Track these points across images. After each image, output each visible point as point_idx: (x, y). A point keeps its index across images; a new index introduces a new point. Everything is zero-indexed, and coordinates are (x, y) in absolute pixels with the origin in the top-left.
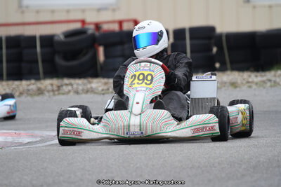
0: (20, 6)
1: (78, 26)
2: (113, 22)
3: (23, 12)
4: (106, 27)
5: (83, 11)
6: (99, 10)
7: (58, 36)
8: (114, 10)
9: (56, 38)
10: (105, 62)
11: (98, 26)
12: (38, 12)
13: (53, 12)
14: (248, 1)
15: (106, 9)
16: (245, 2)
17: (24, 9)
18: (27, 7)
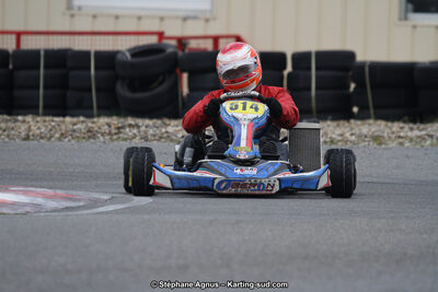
0: (70, 6)
1: (153, 40)
2: (205, 37)
3: (72, 16)
4: (193, 44)
5: (162, 19)
6: (185, 19)
7: (124, 54)
8: (207, 20)
9: (119, 57)
11: (182, 42)
12: (95, 17)
13: (117, 17)
14: (406, 18)
15: (195, 18)
16: (400, 19)
17: (75, 11)
18: (80, 8)
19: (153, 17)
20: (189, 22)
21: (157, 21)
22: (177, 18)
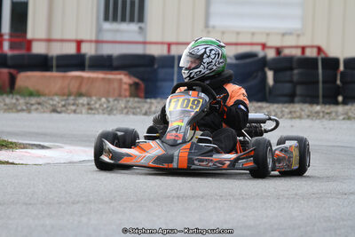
0: (207, 26)
1: (257, 49)
2: (296, 47)
3: (209, 32)
4: (287, 52)
5: (268, 34)
6: (284, 35)
8: (298, 36)
10: (273, 86)
11: (278, 51)
12: (223, 33)
13: (238, 33)
15: (291, 34)
17: (210, 29)
18: (214, 27)
19: (262, 33)
20: (287, 38)
21: (264, 36)
22: (278, 34)
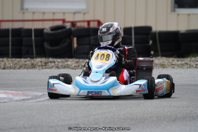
0: (22, 9)
1: (60, 23)
2: (84, 21)
3: (23, 13)
4: (79, 24)
5: (64, 13)
6: (74, 13)
7: (47, 30)
8: (84, 14)
9: (45, 31)
10: (77, 47)
11: (73, 24)
12: (34, 13)
13: (44, 13)
14: (174, 11)
15: (79, 13)
16: (172, 11)
17: (25, 11)
18: (27, 9)
19: (60, 13)
21: (62, 14)
22: (71, 13)
